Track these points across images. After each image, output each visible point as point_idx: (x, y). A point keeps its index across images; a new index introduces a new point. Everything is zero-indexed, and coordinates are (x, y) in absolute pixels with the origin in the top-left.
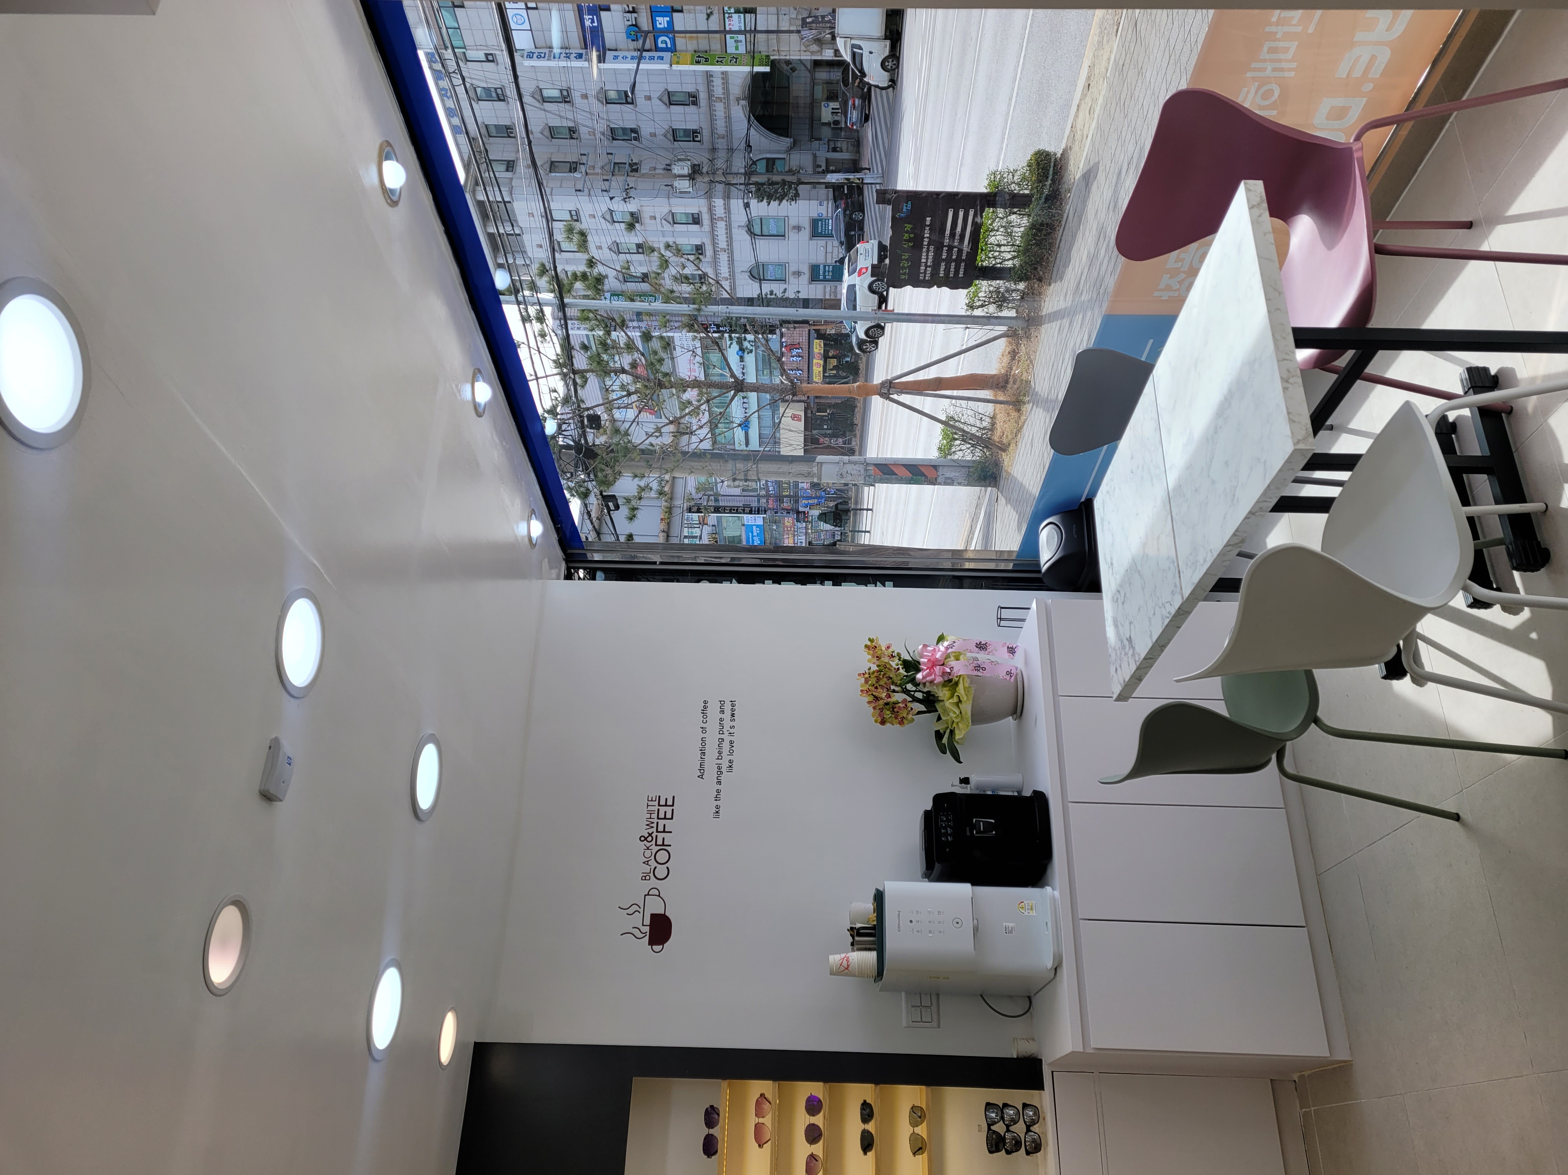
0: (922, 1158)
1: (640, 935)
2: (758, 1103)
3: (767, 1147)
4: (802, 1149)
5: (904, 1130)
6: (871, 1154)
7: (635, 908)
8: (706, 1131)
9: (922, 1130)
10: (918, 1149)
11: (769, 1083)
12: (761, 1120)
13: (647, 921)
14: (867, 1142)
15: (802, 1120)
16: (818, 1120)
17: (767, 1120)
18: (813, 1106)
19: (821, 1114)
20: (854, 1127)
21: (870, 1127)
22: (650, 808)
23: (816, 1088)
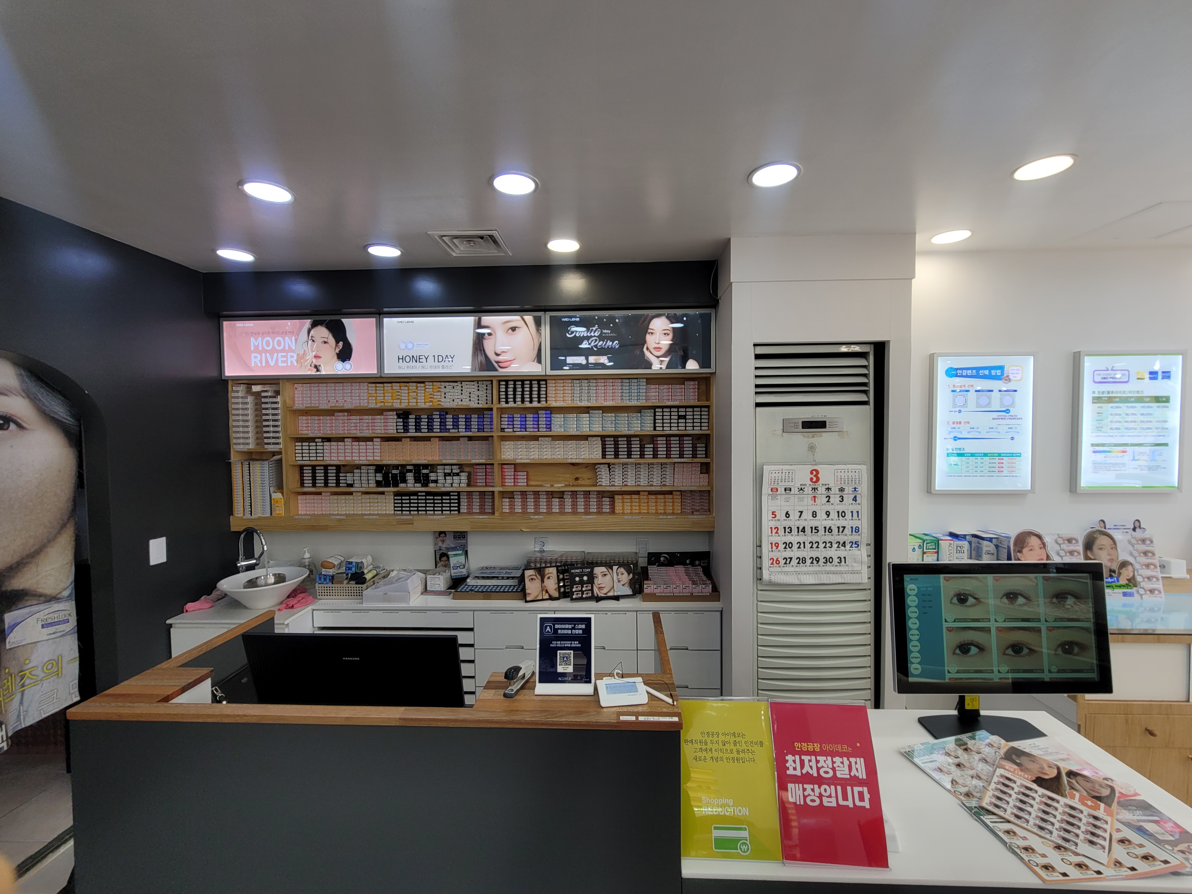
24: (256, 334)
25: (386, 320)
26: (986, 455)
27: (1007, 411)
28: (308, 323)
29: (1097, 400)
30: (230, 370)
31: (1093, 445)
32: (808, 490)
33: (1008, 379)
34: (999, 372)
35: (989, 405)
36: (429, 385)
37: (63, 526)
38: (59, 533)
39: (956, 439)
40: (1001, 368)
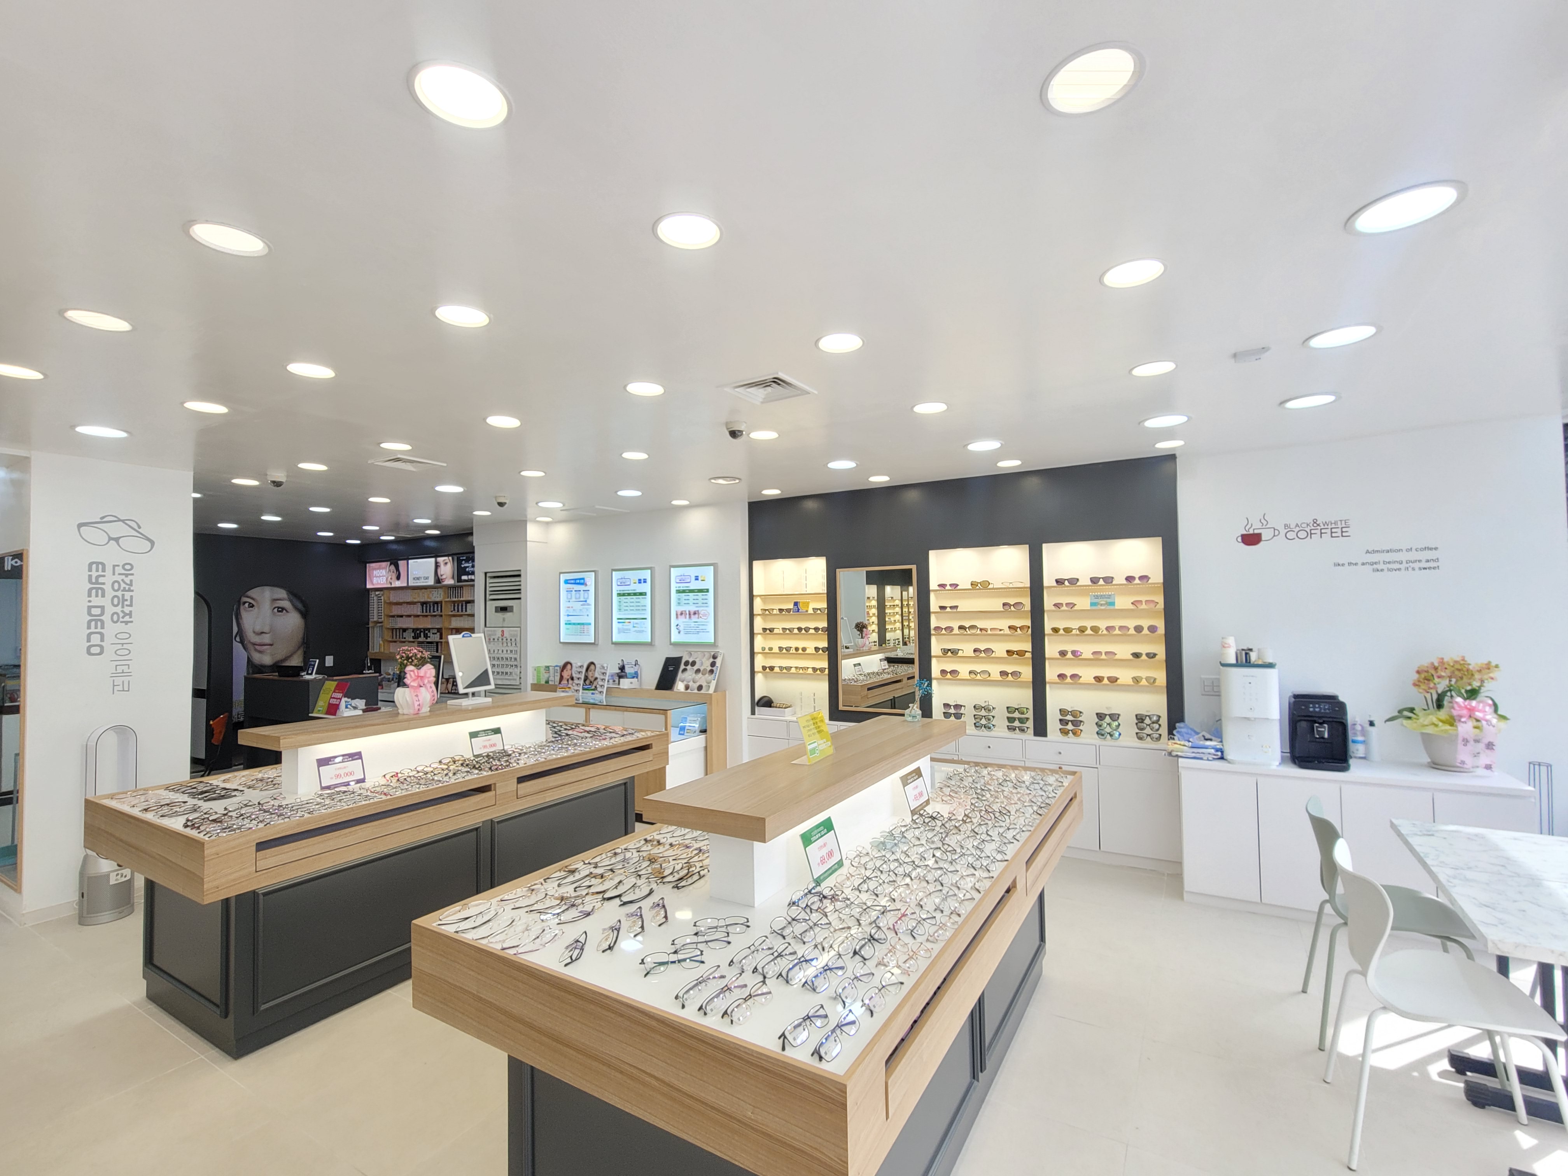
0: (1131, 682)
1: (1247, 529)
2: (1153, 601)
3: (1132, 607)
4: (1131, 623)
5: (1143, 673)
6: (1131, 657)
7: (1265, 523)
8: (1137, 576)
9: (1144, 682)
10: (1137, 680)
11: (1163, 607)
12: (1144, 603)
13: (1256, 532)
14: (1137, 655)
15: (1145, 623)
16: (1146, 631)
17: (1144, 606)
18: (1152, 629)
19: (1148, 633)
20: (1144, 649)
21: (1144, 657)
22: (1339, 523)
23: (1161, 630)
24: (376, 569)
25: (410, 561)
26: (579, 624)
27: (586, 601)
28: (389, 563)
29: (619, 595)
30: (369, 586)
31: (618, 619)
32: (500, 639)
33: (586, 585)
34: (582, 581)
35: (579, 598)
36: (428, 590)
37: (299, 648)
38: (298, 650)
39: (568, 615)
40: (583, 579)
